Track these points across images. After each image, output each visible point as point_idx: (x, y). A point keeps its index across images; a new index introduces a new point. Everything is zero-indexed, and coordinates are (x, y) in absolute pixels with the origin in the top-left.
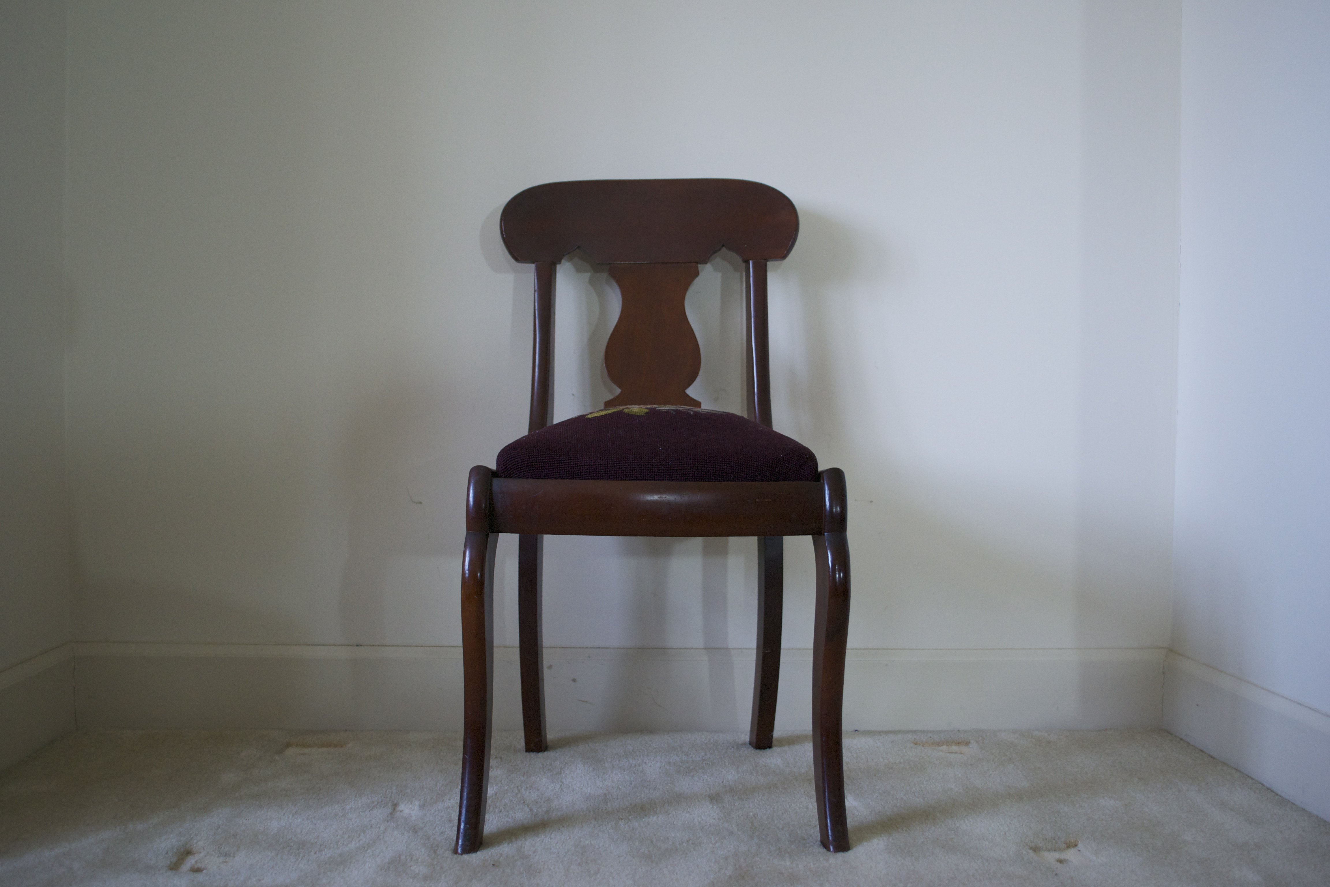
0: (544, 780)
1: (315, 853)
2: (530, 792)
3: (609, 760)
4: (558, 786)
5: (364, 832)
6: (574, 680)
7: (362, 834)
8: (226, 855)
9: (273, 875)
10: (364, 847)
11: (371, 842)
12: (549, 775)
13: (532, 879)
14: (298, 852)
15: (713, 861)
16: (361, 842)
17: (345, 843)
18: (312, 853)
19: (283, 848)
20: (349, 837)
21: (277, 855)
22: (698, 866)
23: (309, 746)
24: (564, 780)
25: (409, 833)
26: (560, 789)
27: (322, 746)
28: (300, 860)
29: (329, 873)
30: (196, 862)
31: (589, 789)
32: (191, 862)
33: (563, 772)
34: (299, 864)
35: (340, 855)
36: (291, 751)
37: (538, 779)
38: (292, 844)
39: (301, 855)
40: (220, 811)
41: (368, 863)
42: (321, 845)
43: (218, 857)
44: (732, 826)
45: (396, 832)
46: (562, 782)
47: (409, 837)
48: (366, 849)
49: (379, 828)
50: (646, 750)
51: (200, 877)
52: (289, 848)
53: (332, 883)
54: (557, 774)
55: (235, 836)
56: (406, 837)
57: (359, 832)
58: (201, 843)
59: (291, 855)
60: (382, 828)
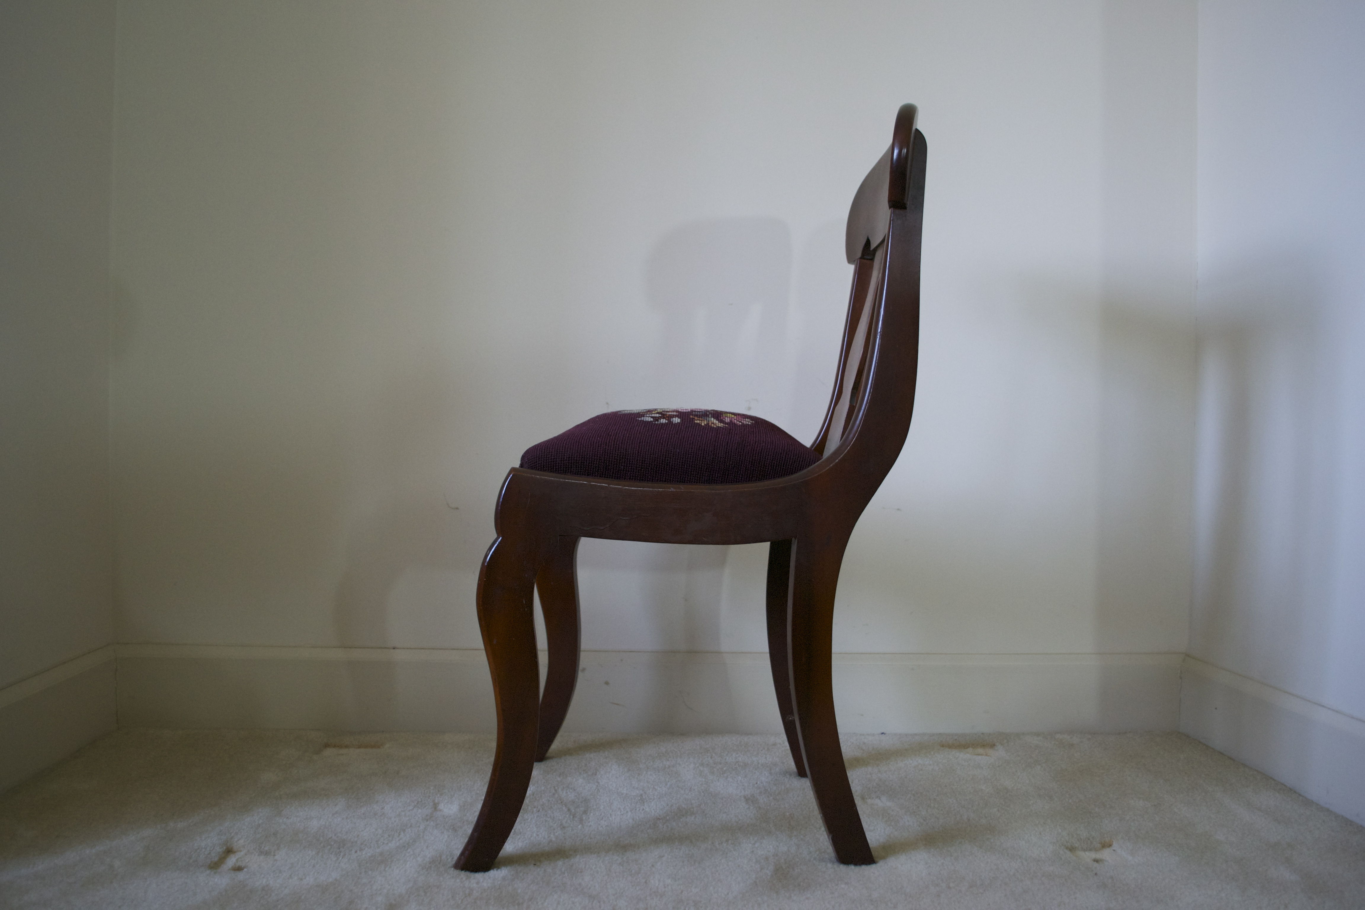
0: (581, 781)
1: (356, 852)
2: (567, 793)
3: (644, 761)
4: (595, 787)
5: (404, 831)
6: (607, 683)
7: (402, 833)
8: (267, 853)
9: (316, 874)
10: (404, 847)
11: (411, 841)
12: (585, 775)
13: (574, 878)
14: (338, 851)
15: (754, 861)
16: (401, 841)
17: (386, 842)
18: (353, 851)
19: (324, 847)
20: (389, 836)
21: (318, 853)
22: (739, 866)
23: (347, 747)
24: (599, 781)
25: (449, 831)
26: (597, 790)
27: (359, 747)
28: (341, 858)
29: (370, 872)
30: (237, 860)
31: (625, 789)
32: (231, 861)
33: (598, 773)
34: (340, 863)
35: (381, 854)
36: (328, 752)
37: (574, 780)
38: (333, 843)
39: (342, 854)
40: (260, 810)
41: (409, 863)
42: (362, 844)
43: (258, 855)
44: (769, 827)
45: (435, 831)
46: (598, 783)
47: (449, 836)
48: (406, 848)
49: (419, 827)
50: (678, 752)
51: (241, 876)
52: (329, 847)
53: (373, 882)
54: (592, 774)
55: (275, 834)
56: (446, 836)
57: (398, 831)
58: (241, 842)
59: (331, 854)
60: (422, 827)
